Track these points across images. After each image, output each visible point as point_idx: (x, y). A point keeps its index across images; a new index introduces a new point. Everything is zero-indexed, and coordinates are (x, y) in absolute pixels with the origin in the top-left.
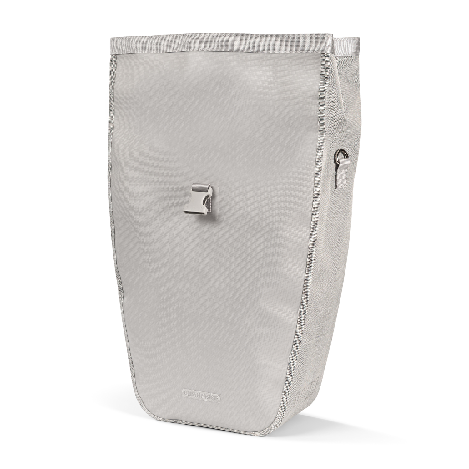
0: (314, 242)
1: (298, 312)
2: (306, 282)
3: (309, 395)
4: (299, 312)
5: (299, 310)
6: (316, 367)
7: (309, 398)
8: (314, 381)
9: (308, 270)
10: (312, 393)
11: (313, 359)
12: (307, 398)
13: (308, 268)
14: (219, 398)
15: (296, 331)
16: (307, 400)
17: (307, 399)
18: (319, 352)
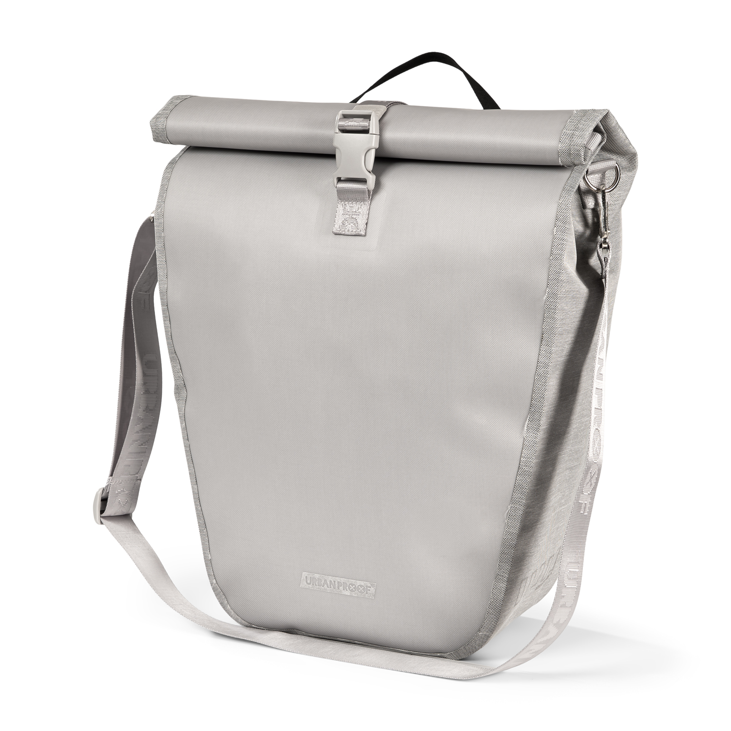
0: (556, 295)
1: (524, 426)
2: (541, 371)
3: (542, 582)
4: (526, 426)
5: (526, 423)
6: (557, 528)
7: (541, 587)
8: (553, 556)
9: (543, 348)
10: (548, 576)
11: (553, 514)
12: (539, 586)
13: (544, 342)
14: (372, 589)
15: (520, 462)
16: (539, 591)
17: (538, 589)
18: (563, 501)
